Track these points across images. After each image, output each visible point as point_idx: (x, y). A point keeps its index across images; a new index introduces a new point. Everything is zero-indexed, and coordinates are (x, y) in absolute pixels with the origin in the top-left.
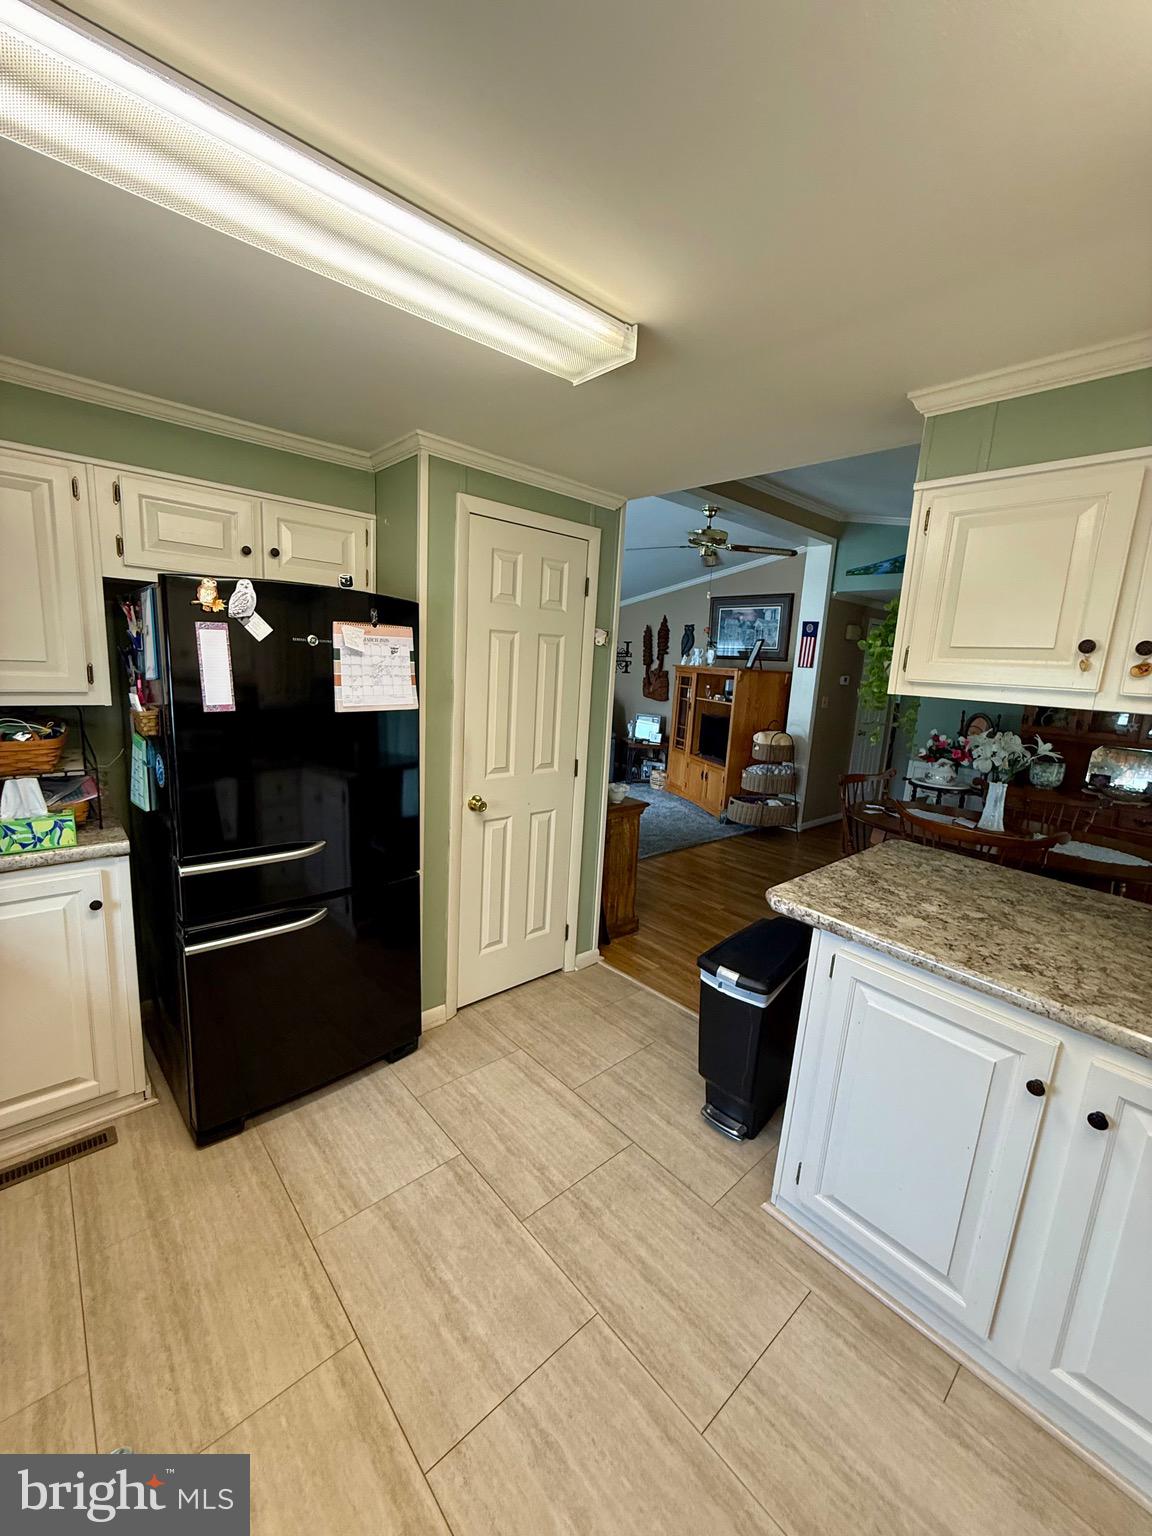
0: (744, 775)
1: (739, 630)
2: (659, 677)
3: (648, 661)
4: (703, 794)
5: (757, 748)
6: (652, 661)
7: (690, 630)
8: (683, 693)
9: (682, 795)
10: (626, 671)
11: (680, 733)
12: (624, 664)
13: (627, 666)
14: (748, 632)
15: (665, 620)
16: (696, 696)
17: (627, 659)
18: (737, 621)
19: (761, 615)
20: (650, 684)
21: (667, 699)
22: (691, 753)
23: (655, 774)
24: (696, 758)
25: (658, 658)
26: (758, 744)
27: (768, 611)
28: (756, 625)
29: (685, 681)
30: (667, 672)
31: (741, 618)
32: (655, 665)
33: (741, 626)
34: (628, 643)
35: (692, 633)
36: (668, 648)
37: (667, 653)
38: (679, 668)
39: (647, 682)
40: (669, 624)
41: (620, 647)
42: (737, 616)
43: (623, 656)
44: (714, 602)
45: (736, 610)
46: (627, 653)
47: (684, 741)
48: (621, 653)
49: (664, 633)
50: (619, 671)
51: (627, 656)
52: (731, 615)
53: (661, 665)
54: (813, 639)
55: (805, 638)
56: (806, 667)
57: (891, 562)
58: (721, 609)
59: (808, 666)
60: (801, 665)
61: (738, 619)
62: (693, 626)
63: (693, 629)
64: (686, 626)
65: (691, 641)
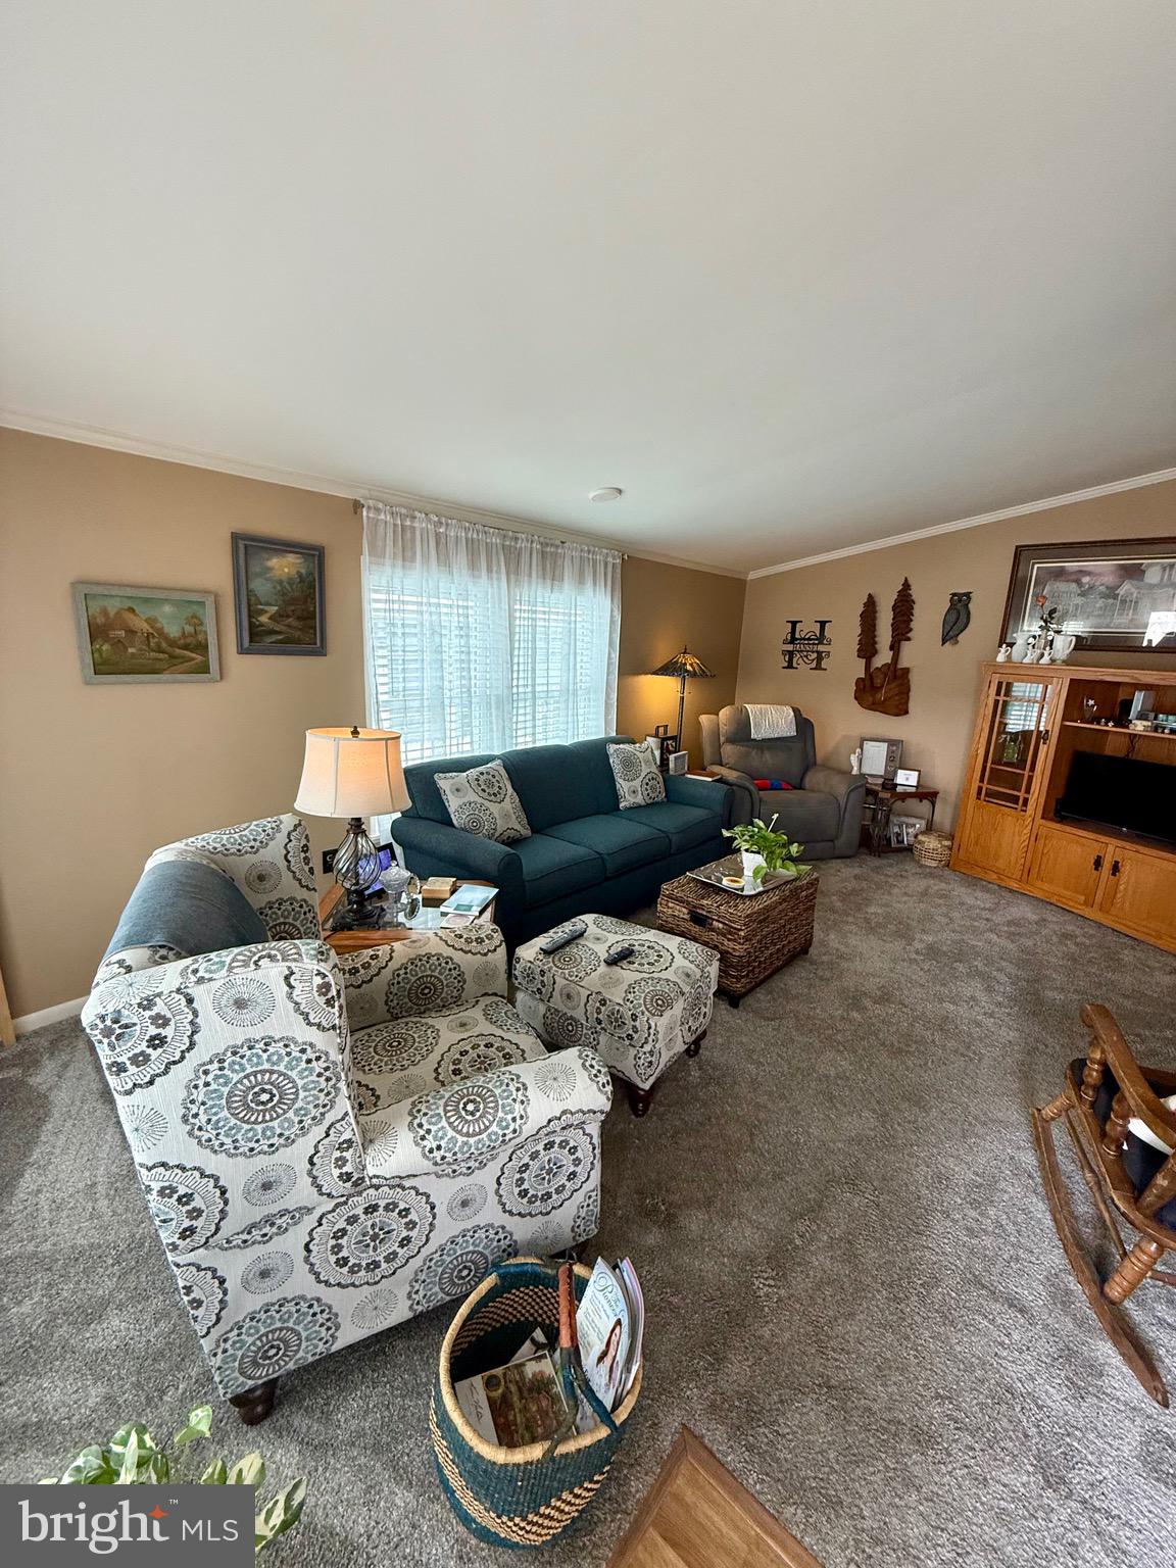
1: (1079, 600)
2: (896, 678)
3: (867, 649)
6: (875, 652)
10: (818, 667)
11: (999, 779)
12: (815, 655)
13: (819, 659)
14: (1100, 604)
15: (906, 585)
16: (1063, 719)
17: (821, 648)
18: (1074, 585)
19: (1136, 574)
20: (870, 687)
21: (905, 713)
22: (1050, 817)
24: (1064, 827)
25: (889, 647)
27: (1153, 567)
30: (907, 671)
31: (1085, 579)
32: (884, 657)
33: (1082, 594)
34: (823, 624)
35: (966, 606)
36: (912, 630)
37: (909, 639)
38: (997, 668)
39: (865, 685)
40: (915, 592)
41: (808, 628)
42: (1074, 577)
43: (814, 644)
44: (1022, 554)
45: (1072, 565)
46: (821, 639)
47: (1018, 794)
48: (809, 639)
49: (904, 607)
50: (803, 666)
51: (821, 643)
52: (1060, 574)
53: (896, 658)
58: (1036, 566)
61: (1078, 581)
62: (968, 595)
63: (969, 599)
64: (954, 595)
65: (963, 618)
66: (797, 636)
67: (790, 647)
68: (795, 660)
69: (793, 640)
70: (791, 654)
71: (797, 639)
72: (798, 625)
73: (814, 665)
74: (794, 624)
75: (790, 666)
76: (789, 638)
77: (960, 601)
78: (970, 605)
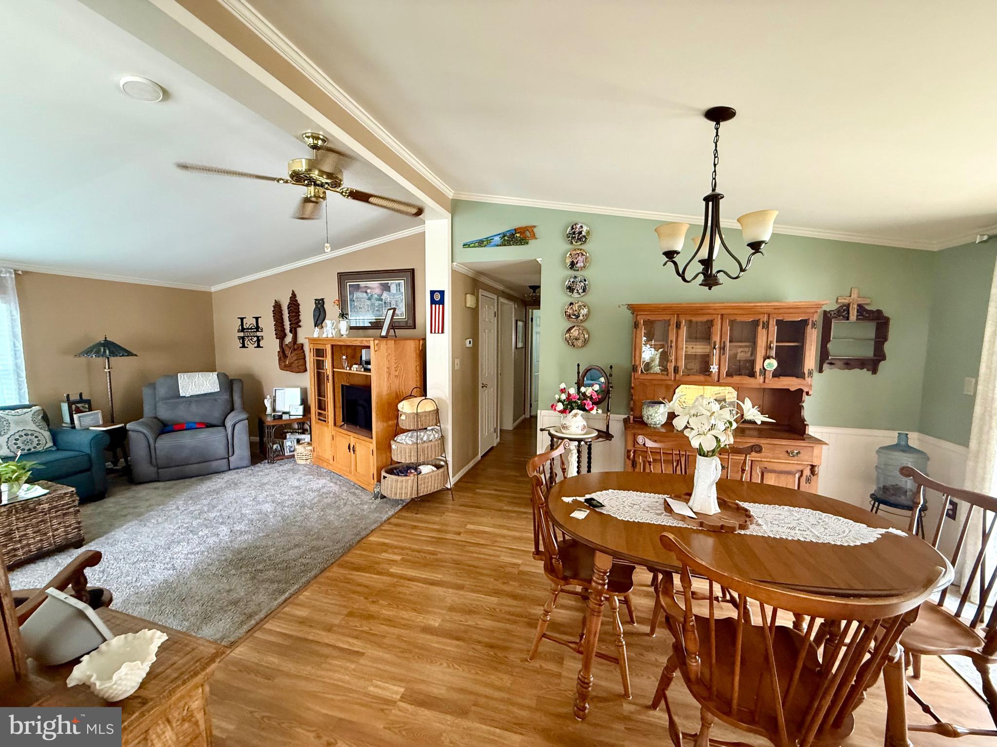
0: (393, 447)
1: (368, 302)
2: (295, 350)
3: (281, 335)
4: (353, 467)
5: (403, 417)
6: (285, 335)
7: (320, 305)
8: (319, 365)
9: (331, 468)
10: (259, 346)
11: (321, 406)
12: (255, 339)
13: (258, 341)
14: (377, 303)
15: (294, 294)
16: (333, 367)
17: (258, 334)
18: (365, 294)
19: (386, 288)
20: (285, 356)
21: (305, 370)
22: (335, 425)
23: (300, 449)
24: (340, 430)
25: (291, 331)
26: (405, 413)
27: (393, 284)
28: (383, 297)
29: (319, 353)
30: (302, 345)
31: (369, 291)
32: (289, 338)
33: (369, 299)
34: (257, 319)
35: (323, 306)
36: (300, 321)
37: (300, 327)
38: (312, 341)
39: (283, 355)
40: (299, 299)
41: (249, 322)
42: (364, 290)
43: (254, 331)
44: (343, 277)
45: (362, 284)
46: (257, 328)
47: (326, 413)
48: (251, 329)
49: (294, 306)
50: (251, 346)
51: (258, 331)
52: (358, 287)
53: (295, 338)
54: (441, 306)
55: (434, 306)
56: (438, 333)
57: (501, 236)
58: (348, 284)
59: (440, 331)
60: (433, 331)
61: (366, 292)
62: (323, 300)
63: (324, 303)
64: (316, 300)
65: (322, 314)
66: (245, 327)
67: (242, 334)
68: (246, 342)
69: (243, 330)
70: (243, 338)
71: (245, 329)
72: (244, 320)
73: (256, 345)
74: (242, 319)
75: (244, 346)
76: (240, 328)
77: (319, 303)
78: (325, 306)
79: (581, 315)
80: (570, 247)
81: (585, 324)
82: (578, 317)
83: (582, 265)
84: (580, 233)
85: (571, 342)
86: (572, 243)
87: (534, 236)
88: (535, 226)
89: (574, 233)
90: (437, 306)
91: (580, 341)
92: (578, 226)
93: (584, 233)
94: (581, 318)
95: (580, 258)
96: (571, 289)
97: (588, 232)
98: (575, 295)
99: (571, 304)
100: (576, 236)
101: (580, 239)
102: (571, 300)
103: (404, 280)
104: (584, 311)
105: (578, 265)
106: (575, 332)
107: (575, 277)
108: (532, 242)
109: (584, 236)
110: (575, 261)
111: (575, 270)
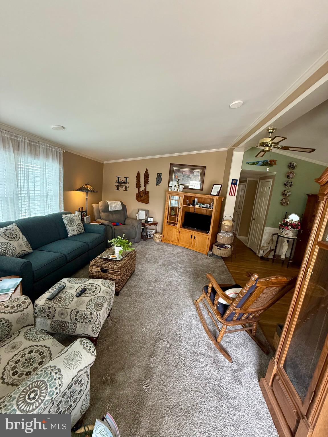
2: (145, 194)
3: (138, 186)
4: (193, 244)
6: (140, 187)
7: (159, 176)
10: (126, 190)
12: (125, 187)
13: (126, 188)
14: (187, 179)
15: (147, 170)
16: (183, 204)
18: (182, 174)
19: (192, 173)
20: (140, 196)
21: (149, 203)
22: (182, 227)
24: (185, 229)
25: (144, 186)
27: (195, 172)
28: (191, 177)
30: (148, 192)
31: (184, 173)
32: (142, 188)
33: (183, 176)
34: (126, 178)
35: (161, 176)
36: (149, 182)
37: (148, 184)
38: (169, 192)
39: (138, 196)
40: (149, 172)
41: (122, 179)
42: (182, 172)
43: (124, 184)
44: (172, 165)
45: (181, 169)
46: (126, 182)
47: (175, 222)
48: (123, 182)
49: (147, 176)
50: (122, 190)
51: (126, 184)
52: (179, 171)
53: (145, 188)
54: (235, 185)
55: (232, 185)
56: (233, 195)
57: (263, 162)
58: (174, 169)
59: (234, 195)
60: (231, 195)
61: (183, 174)
62: (161, 174)
63: (161, 175)
64: (158, 174)
65: (160, 180)
66: (120, 181)
67: (118, 184)
68: (119, 188)
69: (118, 182)
70: (118, 186)
71: (120, 182)
72: (120, 178)
73: (125, 189)
74: (118, 178)
75: (118, 189)
76: (117, 181)
77: (159, 175)
78: (161, 177)
79: (288, 195)
80: (288, 170)
81: (288, 198)
82: (286, 195)
83: (291, 177)
84: (293, 165)
85: (282, 204)
86: (289, 168)
87: (275, 164)
88: (276, 160)
89: (291, 165)
90: (234, 185)
91: (285, 204)
92: (293, 163)
93: (294, 166)
94: (287, 196)
95: (291, 175)
96: (285, 185)
97: (296, 165)
98: (287, 187)
99: (285, 190)
100: (291, 166)
101: (292, 168)
102: (285, 189)
103: (201, 170)
104: (289, 193)
105: (290, 177)
106: (284, 201)
107: (288, 181)
108: (274, 166)
109: (294, 167)
110: (289, 175)
111: (289, 178)
